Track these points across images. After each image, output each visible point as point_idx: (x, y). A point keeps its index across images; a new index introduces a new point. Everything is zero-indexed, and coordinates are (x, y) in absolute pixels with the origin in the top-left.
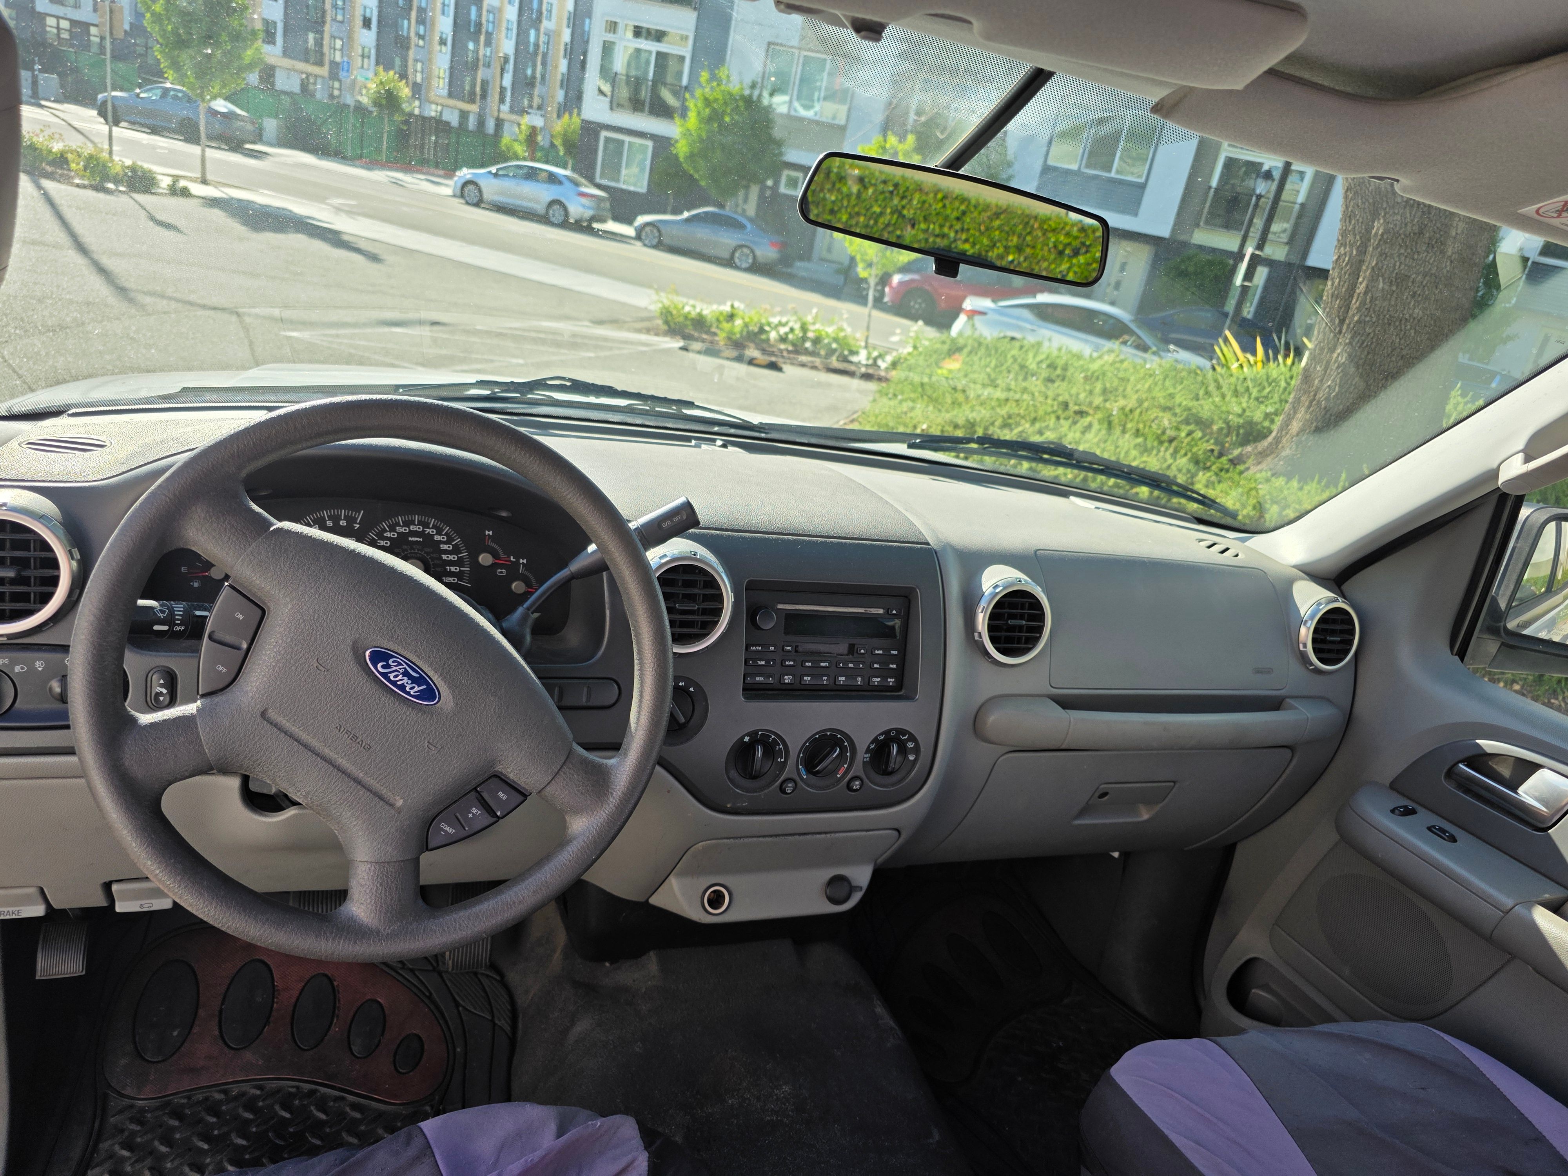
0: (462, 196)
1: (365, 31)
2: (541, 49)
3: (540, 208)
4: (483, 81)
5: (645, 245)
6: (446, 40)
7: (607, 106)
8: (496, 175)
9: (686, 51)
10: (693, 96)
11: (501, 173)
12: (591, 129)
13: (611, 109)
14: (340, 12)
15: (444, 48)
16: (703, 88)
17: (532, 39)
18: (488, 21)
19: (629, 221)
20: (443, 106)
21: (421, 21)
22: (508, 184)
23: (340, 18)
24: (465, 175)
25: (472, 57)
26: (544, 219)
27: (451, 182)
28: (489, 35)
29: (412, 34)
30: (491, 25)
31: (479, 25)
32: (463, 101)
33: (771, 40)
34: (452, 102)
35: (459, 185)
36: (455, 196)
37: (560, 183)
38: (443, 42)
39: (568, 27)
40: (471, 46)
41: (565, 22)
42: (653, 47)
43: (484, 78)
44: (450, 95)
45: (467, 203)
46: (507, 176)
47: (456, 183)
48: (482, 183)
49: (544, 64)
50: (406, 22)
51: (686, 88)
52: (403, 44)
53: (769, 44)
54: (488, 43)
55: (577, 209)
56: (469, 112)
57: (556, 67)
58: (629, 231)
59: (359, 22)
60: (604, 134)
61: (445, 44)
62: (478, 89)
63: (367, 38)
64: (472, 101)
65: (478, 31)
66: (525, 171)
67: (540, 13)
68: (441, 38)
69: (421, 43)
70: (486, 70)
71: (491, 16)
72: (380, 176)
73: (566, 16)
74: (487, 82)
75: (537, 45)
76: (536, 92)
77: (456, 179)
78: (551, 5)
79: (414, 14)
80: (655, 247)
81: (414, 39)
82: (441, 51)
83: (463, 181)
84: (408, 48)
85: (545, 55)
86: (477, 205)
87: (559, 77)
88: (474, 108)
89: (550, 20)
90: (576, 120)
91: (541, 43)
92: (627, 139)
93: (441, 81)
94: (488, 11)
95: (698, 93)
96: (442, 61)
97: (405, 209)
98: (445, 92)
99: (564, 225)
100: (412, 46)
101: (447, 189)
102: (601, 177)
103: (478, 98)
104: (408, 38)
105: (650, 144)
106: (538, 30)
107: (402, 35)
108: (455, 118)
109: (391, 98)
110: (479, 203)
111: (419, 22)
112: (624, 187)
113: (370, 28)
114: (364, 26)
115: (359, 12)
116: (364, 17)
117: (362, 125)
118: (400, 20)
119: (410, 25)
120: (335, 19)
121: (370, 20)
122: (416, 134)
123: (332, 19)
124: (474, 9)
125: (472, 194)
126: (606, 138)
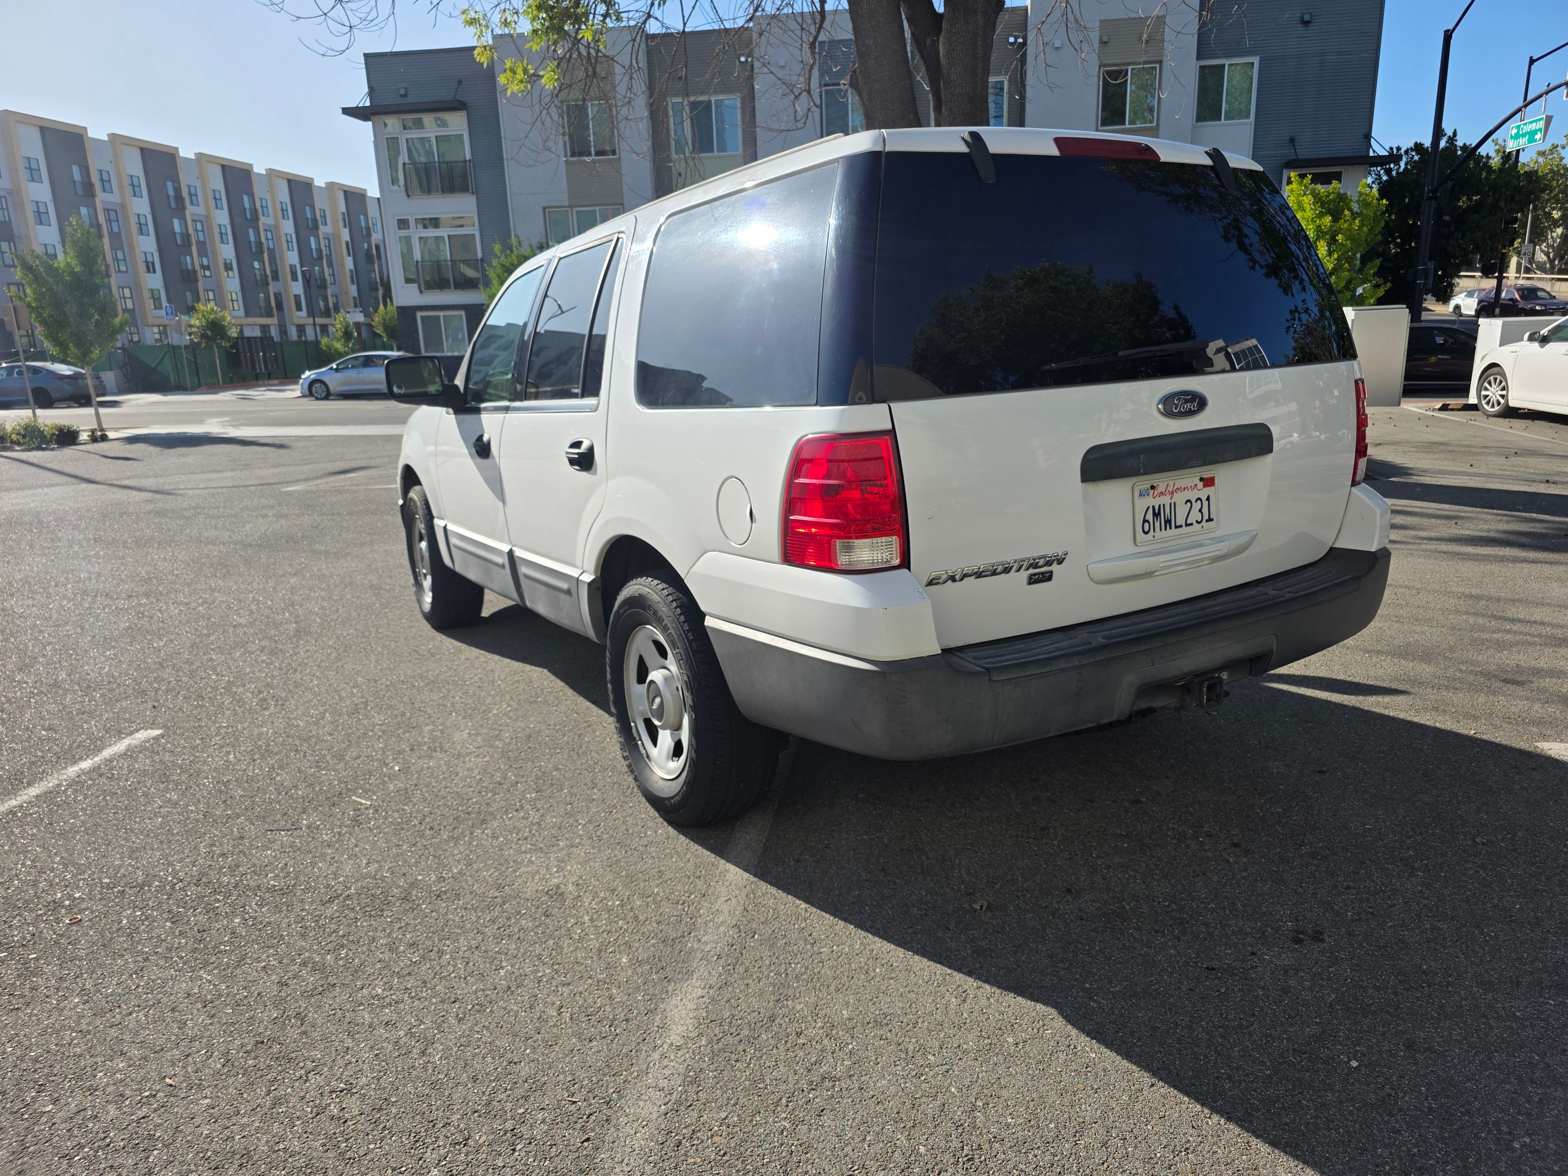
0: (311, 394)
1: (152, 275)
2: (324, 252)
4: (275, 294)
6: (231, 264)
7: (417, 290)
8: (337, 370)
9: (475, 231)
10: (490, 265)
11: (340, 367)
12: (407, 312)
13: (421, 292)
14: (122, 263)
15: (231, 273)
16: (499, 258)
17: (313, 246)
18: (267, 239)
20: (243, 325)
21: (202, 253)
22: (352, 374)
23: (123, 268)
24: (309, 376)
25: (261, 275)
27: (299, 387)
28: (271, 251)
29: (197, 267)
30: (271, 242)
31: (260, 244)
32: (262, 316)
33: (546, 205)
34: (251, 320)
35: (306, 386)
36: (304, 396)
38: (228, 267)
39: (345, 227)
40: (256, 265)
41: (341, 223)
42: (443, 233)
43: (277, 291)
44: (247, 314)
45: (317, 399)
46: (347, 368)
47: (302, 385)
48: (326, 379)
49: (330, 265)
50: (188, 258)
51: (482, 260)
52: (189, 278)
53: (544, 208)
54: (272, 259)
56: (268, 326)
57: (343, 265)
59: (142, 267)
60: (419, 314)
61: (231, 269)
62: (273, 304)
63: (155, 281)
64: (270, 315)
65: (261, 251)
66: (362, 360)
67: (315, 221)
68: (225, 263)
69: (207, 273)
70: (276, 283)
71: (269, 233)
72: (227, 396)
73: (340, 217)
74: (280, 294)
75: (320, 251)
76: (329, 292)
77: (301, 381)
78: (324, 211)
79: (194, 249)
81: (200, 272)
82: (228, 276)
83: (308, 381)
84: (197, 281)
85: (329, 256)
86: (326, 398)
87: (348, 274)
88: (273, 321)
89: (326, 224)
90: (392, 309)
91: (323, 247)
92: (441, 314)
94: (266, 230)
95: (495, 262)
96: (232, 284)
97: (272, 414)
98: (242, 313)
100: (200, 278)
101: (294, 392)
102: (426, 351)
103: (275, 310)
104: (195, 271)
105: (463, 313)
106: (317, 237)
107: (188, 270)
108: (257, 333)
109: (215, 328)
110: (328, 396)
111: (200, 255)
112: (450, 354)
113: (154, 272)
114: (149, 271)
115: (140, 259)
116: (147, 262)
117: (195, 357)
118: (182, 258)
119: (193, 260)
120: (119, 271)
121: (153, 263)
122: (245, 353)
123: (116, 272)
124: (251, 231)
125: (320, 390)
126: (422, 317)
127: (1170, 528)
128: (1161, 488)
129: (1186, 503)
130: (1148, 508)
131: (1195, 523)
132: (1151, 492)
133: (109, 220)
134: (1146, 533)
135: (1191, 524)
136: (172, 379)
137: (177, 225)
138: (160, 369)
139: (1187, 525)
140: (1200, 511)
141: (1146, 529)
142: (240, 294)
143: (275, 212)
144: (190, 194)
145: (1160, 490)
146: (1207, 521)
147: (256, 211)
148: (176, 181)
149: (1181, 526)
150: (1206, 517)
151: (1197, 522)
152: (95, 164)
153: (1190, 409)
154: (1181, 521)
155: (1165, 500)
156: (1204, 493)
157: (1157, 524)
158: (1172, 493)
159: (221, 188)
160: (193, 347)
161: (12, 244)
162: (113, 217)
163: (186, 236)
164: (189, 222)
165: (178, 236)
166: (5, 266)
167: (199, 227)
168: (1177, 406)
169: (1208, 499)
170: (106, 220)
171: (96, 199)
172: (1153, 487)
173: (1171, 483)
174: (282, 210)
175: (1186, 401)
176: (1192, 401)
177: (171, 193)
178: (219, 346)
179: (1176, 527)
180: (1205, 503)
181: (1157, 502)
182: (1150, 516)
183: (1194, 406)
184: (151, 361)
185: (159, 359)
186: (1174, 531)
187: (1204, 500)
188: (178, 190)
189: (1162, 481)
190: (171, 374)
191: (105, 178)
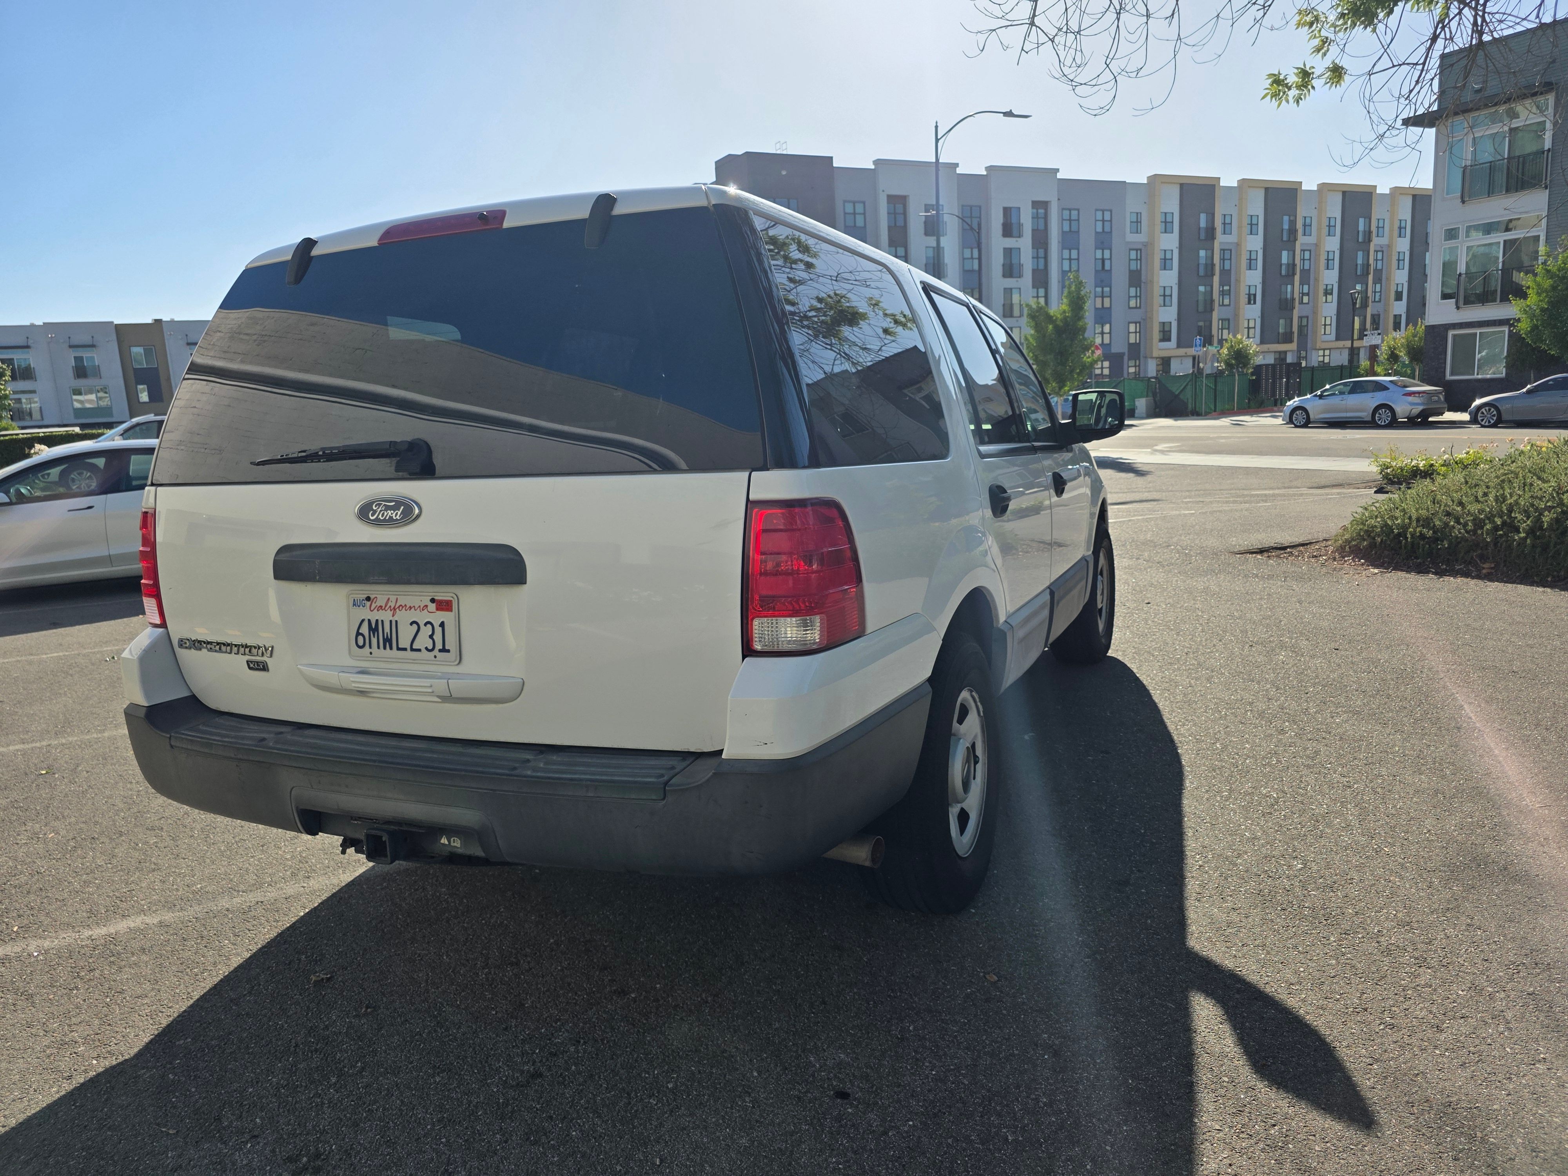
0: (1291, 422)
1: (1251, 306)
3: (1366, 415)
4: (1373, 316)
5: (1483, 426)
6: (1332, 289)
7: (1454, 307)
8: (1322, 397)
9: (1541, 232)
11: (1326, 393)
12: (1437, 333)
13: (1458, 308)
14: (1226, 297)
15: (1329, 297)
18: (1376, 260)
19: (1463, 409)
20: (1330, 349)
21: (1305, 280)
22: (1334, 402)
23: (1226, 302)
24: (1293, 404)
25: (1361, 297)
26: (1371, 424)
27: (1282, 414)
28: (1378, 273)
29: (1297, 295)
30: (1379, 263)
31: (1367, 266)
34: (1340, 344)
35: (1288, 413)
36: (1287, 423)
37: (1386, 388)
38: (1328, 293)
40: (1359, 287)
42: (1500, 238)
44: (1338, 338)
45: (1297, 427)
46: (1334, 394)
47: (1285, 412)
48: (1309, 407)
50: (1289, 287)
52: (1286, 307)
54: (1378, 280)
55: (1403, 408)
58: (1465, 417)
59: (1244, 300)
60: (1451, 333)
61: (1331, 294)
63: (1253, 312)
65: (1366, 272)
68: (1326, 289)
69: (1306, 300)
71: (1379, 254)
72: (1225, 422)
77: (1286, 408)
79: (1297, 278)
80: (1494, 426)
81: (1298, 300)
82: (1326, 302)
83: (1292, 408)
84: (1292, 309)
86: (1305, 426)
90: (1421, 329)
92: (1478, 331)
93: (1328, 328)
94: (1376, 252)
96: (1329, 309)
98: (1333, 337)
99: (1394, 424)
100: (1297, 305)
101: (1277, 419)
102: (1452, 374)
104: (1293, 299)
105: (1504, 329)
107: (1286, 299)
108: (1270, 360)
109: (1240, 357)
110: (1307, 424)
111: (1302, 283)
112: (1480, 377)
113: (1255, 303)
114: (1249, 303)
115: (1244, 292)
116: (1249, 295)
117: (1216, 386)
118: (1283, 287)
119: (1295, 288)
120: (1223, 305)
121: (1255, 295)
122: (1267, 380)
123: (1220, 305)
124: (1360, 254)
125: (1300, 418)
126: (1454, 336)
127: (391, 648)
128: (381, 601)
129: (411, 624)
130: (363, 621)
131: (423, 650)
132: (368, 603)
133: (1223, 260)
134: (360, 647)
135: (419, 650)
136: (1190, 406)
137: (1285, 257)
138: (1181, 396)
139: (412, 650)
140: (431, 637)
141: (361, 643)
142: (1334, 318)
143: (1391, 230)
144: (1305, 225)
145: (378, 604)
146: (440, 651)
147: (1370, 232)
148: (1293, 214)
149: (405, 649)
150: (439, 646)
151: (426, 648)
152: (1220, 211)
153: (391, 518)
154: (405, 642)
155: (385, 616)
156: (437, 617)
157: (374, 641)
158: (395, 609)
159: (1338, 214)
160: (1217, 375)
161: (1138, 289)
162: (1227, 256)
163: (1292, 266)
164: (1298, 252)
165: (1284, 267)
166: (1130, 308)
167: (1307, 255)
168: (375, 512)
169: (442, 625)
170: (1221, 259)
171: (1215, 241)
172: (368, 599)
173: (393, 598)
174: (1400, 228)
175: (388, 508)
176: (395, 508)
177: (1286, 226)
178: (1241, 374)
179: (399, 649)
180: (438, 630)
181: (375, 616)
182: (365, 629)
183: (397, 515)
184: (1176, 389)
185: (1182, 387)
186: (395, 653)
187: (436, 625)
188: (1293, 223)
189: (383, 593)
190: (1190, 401)
191: (1228, 221)
